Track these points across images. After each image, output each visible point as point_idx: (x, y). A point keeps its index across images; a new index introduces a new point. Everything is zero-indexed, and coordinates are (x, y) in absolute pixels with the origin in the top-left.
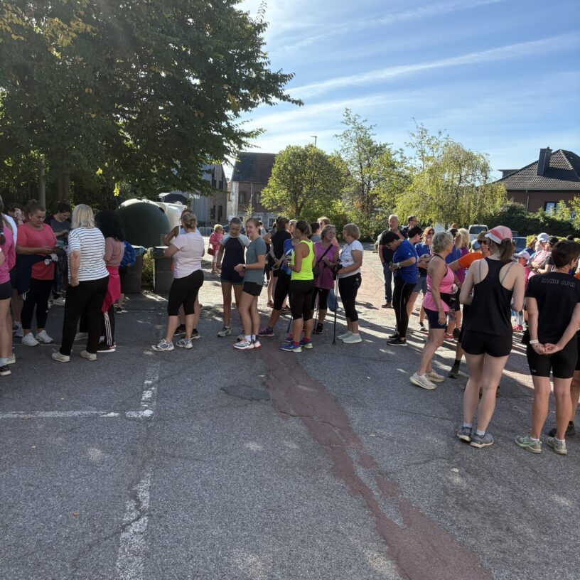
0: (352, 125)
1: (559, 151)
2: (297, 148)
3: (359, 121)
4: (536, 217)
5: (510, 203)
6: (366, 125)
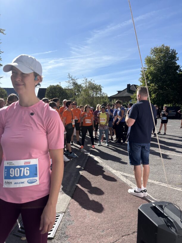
0: (71, 79)
1: (132, 85)
2: (53, 86)
3: (73, 77)
6: (76, 78)
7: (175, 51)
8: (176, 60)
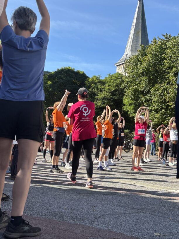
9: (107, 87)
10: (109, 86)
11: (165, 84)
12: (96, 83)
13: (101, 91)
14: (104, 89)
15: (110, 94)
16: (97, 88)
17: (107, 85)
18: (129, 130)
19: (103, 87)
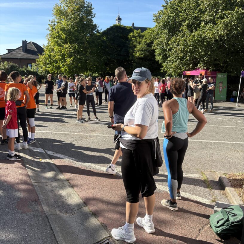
1: (30, 42)
4: (23, 70)
5: (11, 64)
7: (91, 5)
8: (93, 17)
9: (144, 40)
10: (146, 39)
11: (180, 37)
12: (135, 37)
13: (139, 44)
14: (141, 41)
15: (146, 46)
16: (137, 41)
17: (144, 38)
18: (160, 76)
19: (141, 40)
